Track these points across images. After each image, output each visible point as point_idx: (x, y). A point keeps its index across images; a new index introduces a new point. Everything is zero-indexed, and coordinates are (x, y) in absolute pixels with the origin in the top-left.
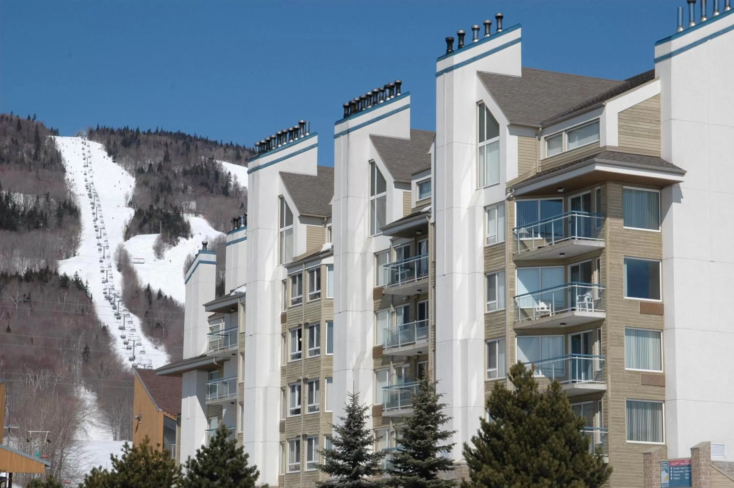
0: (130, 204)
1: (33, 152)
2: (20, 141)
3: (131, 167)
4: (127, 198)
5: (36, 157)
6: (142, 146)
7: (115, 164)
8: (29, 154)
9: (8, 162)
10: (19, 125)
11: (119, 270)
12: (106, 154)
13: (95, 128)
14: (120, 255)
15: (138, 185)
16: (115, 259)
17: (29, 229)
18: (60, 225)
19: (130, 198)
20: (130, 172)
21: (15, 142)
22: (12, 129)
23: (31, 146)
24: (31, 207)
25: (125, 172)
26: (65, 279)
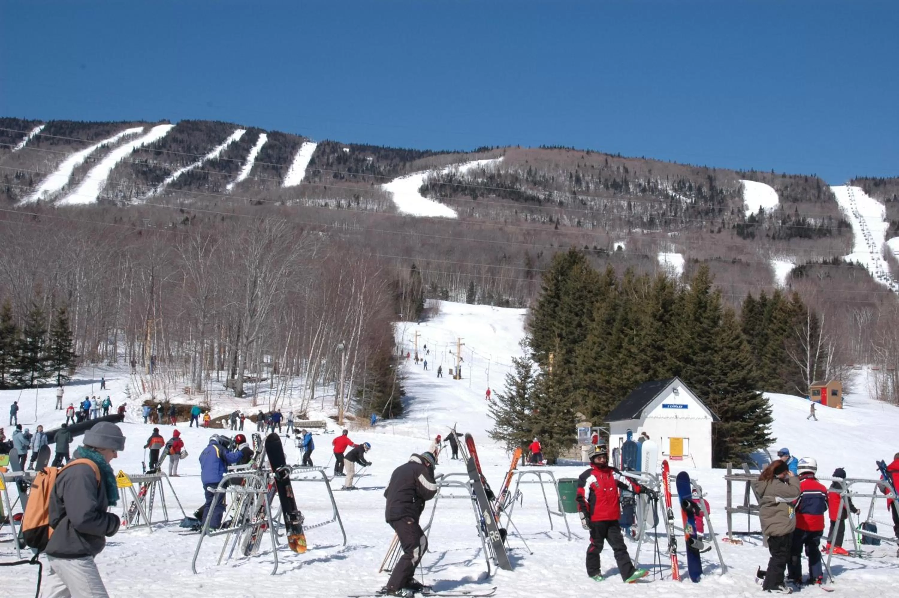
0: (885, 220)
1: (817, 195)
2: (808, 189)
3: (882, 198)
4: (882, 216)
5: (819, 197)
6: (887, 185)
7: (871, 199)
8: (814, 195)
9: (801, 201)
10: (806, 179)
11: (885, 260)
12: (863, 193)
13: (854, 179)
14: (885, 250)
15: (887, 209)
16: (882, 253)
17: (820, 237)
18: (840, 233)
19: (885, 216)
20: (881, 202)
21: (805, 189)
22: (802, 182)
23: (815, 192)
24: (819, 225)
25: (878, 203)
26: (851, 264)
